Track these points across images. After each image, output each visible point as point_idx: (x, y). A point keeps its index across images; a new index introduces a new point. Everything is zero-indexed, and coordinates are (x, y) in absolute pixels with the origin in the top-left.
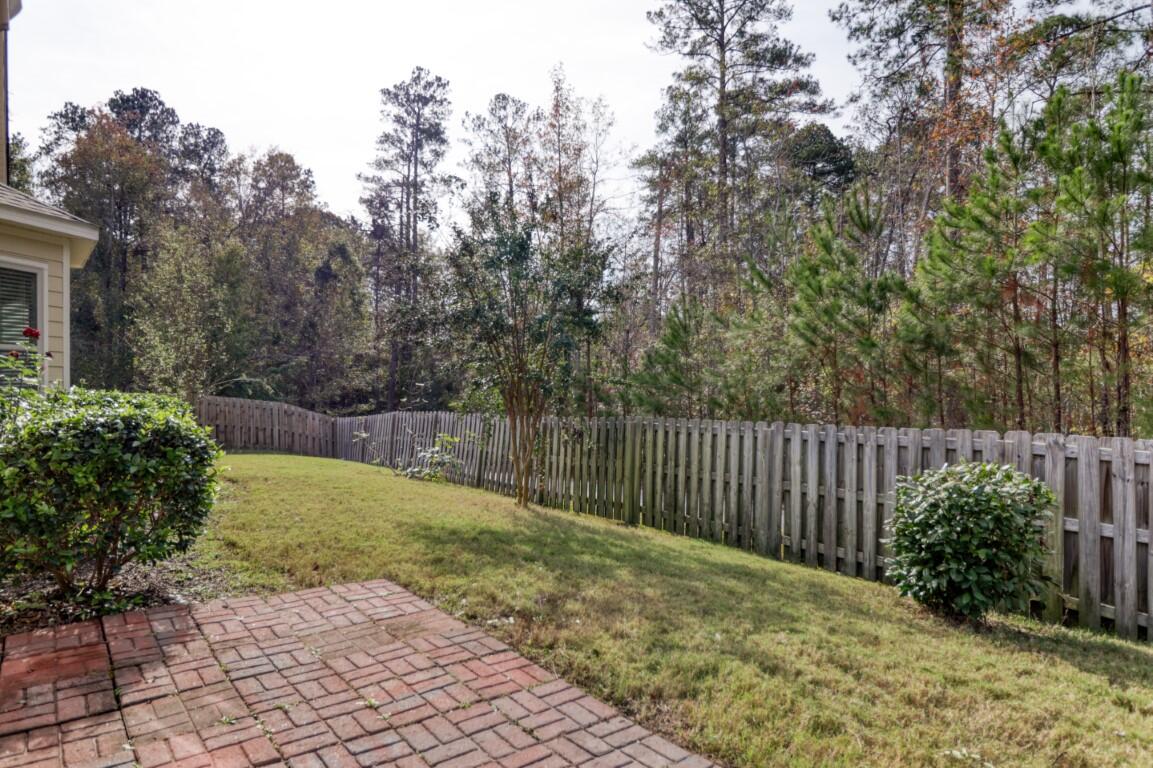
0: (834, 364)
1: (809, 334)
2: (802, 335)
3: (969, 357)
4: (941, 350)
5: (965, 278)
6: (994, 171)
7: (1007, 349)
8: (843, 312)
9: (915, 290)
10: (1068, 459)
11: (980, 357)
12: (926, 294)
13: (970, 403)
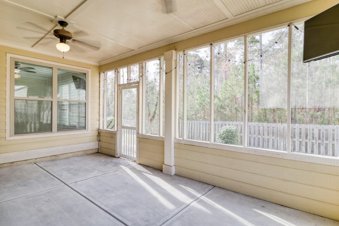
0: (204, 110)
1: (200, 104)
2: (198, 105)
3: (228, 109)
4: (223, 108)
5: (227, 96)
6: (232, 77)
7: (234, 108)
8: (206, 100)
9: (219, 97)
10: (241, 125)
11: (230, 110)
12: (221, 98)
13: (228, 118)
